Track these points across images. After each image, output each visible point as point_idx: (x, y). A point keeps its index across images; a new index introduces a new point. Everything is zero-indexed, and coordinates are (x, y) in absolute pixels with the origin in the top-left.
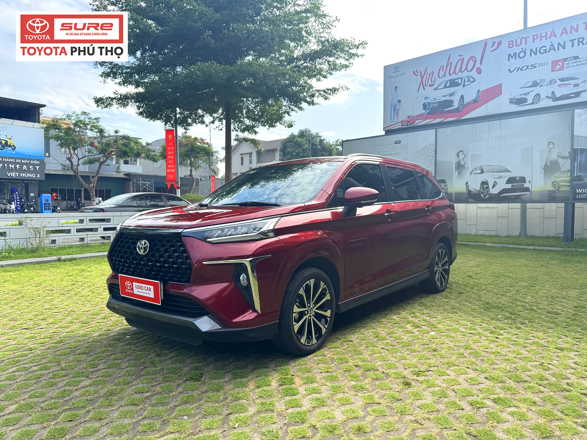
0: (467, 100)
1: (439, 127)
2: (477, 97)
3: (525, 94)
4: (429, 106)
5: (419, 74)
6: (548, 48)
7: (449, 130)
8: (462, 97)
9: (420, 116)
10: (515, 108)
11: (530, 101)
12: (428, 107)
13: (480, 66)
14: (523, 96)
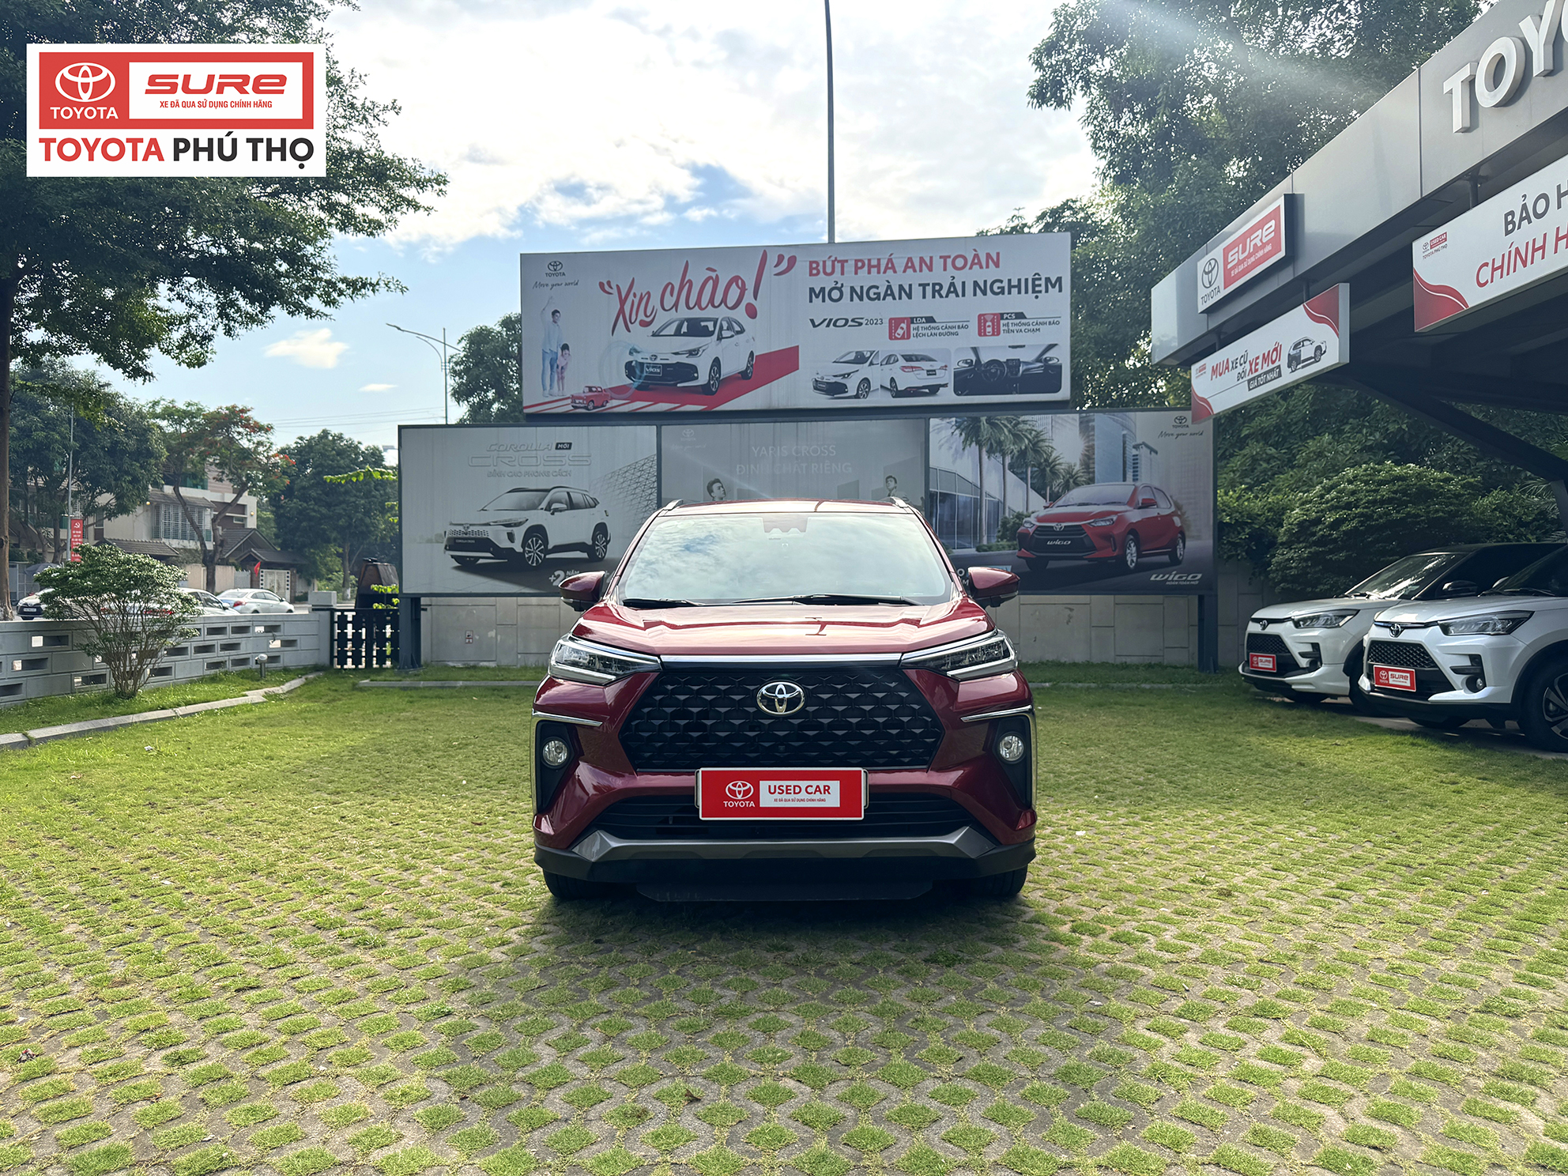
0: (727, 370)
1: (666, 422)
2: (748, 367)
3: (843, 376)
4: (642, 372)
5: (615, 291)
6: (882, 290)
7: (689, 431)
8: (717, 362)
9: (619, 391)
10: (824, 402)
11: (852, 391)
12: (638, 372)
13: (753, 301)
14: (839, 380)
